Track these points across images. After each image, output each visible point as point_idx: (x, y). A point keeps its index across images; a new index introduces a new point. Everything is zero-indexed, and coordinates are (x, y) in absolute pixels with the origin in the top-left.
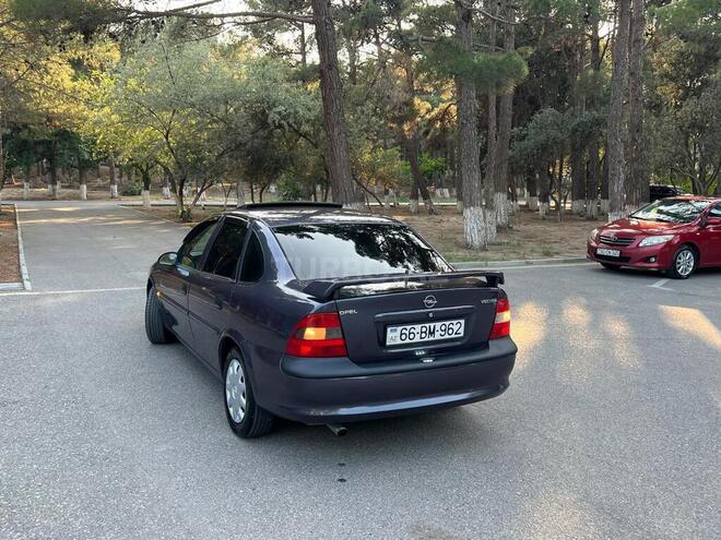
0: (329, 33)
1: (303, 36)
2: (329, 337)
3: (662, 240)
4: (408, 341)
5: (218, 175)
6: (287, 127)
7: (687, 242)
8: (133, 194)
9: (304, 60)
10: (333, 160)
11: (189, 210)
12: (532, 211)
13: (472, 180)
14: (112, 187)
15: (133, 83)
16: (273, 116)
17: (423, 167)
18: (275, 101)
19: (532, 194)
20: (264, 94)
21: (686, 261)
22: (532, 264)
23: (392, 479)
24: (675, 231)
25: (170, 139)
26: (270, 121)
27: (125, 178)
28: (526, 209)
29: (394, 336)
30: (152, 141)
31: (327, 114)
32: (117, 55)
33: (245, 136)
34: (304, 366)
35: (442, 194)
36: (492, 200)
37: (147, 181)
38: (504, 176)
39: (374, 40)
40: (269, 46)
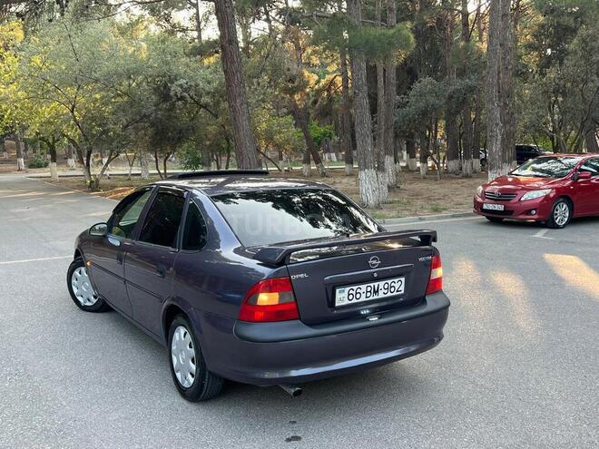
0: (228, 10)
1: (197, 14)
2: (283, 301)
3: (541, 194)
4: (355, 301)
5: (123, 146)
6: (189, 100)
7: (563, 195)
8: (39, 166)
9: (199, 37)
10: (237, 128)
11: (97, 180)
12: (412, 171)
13: (365, 144)
14: (19, 160)
15: (37, 60)
16: (175, 89)
17: (313, 134)
18: (176, 76)
19: (412, 156)
20: (165, 68)
21: (562, 213)
22: (424, 219)
23: (343, 434)
24: (551, 186)
25: (76, 113)
26: (172, 93)
27: (30, 151)
28: (406, 169)
29: (342, 298)
30: (58, 116)
31: (229, 86)
32: (20, 34)
33: (149, 109)
34: (259, 331)
35: (330, 158)
36: (383, 163)
37: (53, 153)
38: (391, 140)
39: (265, 17)
40: (166, 25)
